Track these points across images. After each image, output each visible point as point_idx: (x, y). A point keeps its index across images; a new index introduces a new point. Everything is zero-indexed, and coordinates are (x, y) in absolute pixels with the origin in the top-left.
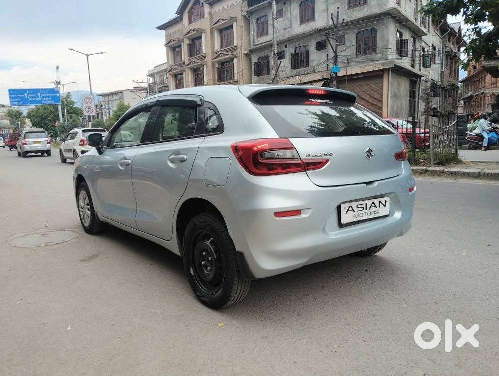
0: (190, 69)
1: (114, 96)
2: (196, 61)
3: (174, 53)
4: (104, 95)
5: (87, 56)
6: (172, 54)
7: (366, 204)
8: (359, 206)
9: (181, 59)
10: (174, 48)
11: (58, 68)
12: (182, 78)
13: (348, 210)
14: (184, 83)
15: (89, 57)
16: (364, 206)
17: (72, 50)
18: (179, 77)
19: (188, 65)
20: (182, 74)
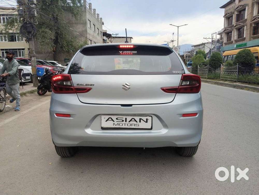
0: (236, 29)
1: (200, 46)
2: (240, 24)
3: (228, 21)
4: (195, 46)
5: (178, 27)
6: (227, 21)
7: (126, 119)
8: (118, 119)
9: (232, 23)
10: (228, 18)
11: (173, 34)
12: (231, 34)
13: (108, 120)
14: (232, 37)
15: (179, 27)
16: (124, 120)
17: (171, 25)
18: (230, 34)
19: (235, 26)
20: (231, 32)
